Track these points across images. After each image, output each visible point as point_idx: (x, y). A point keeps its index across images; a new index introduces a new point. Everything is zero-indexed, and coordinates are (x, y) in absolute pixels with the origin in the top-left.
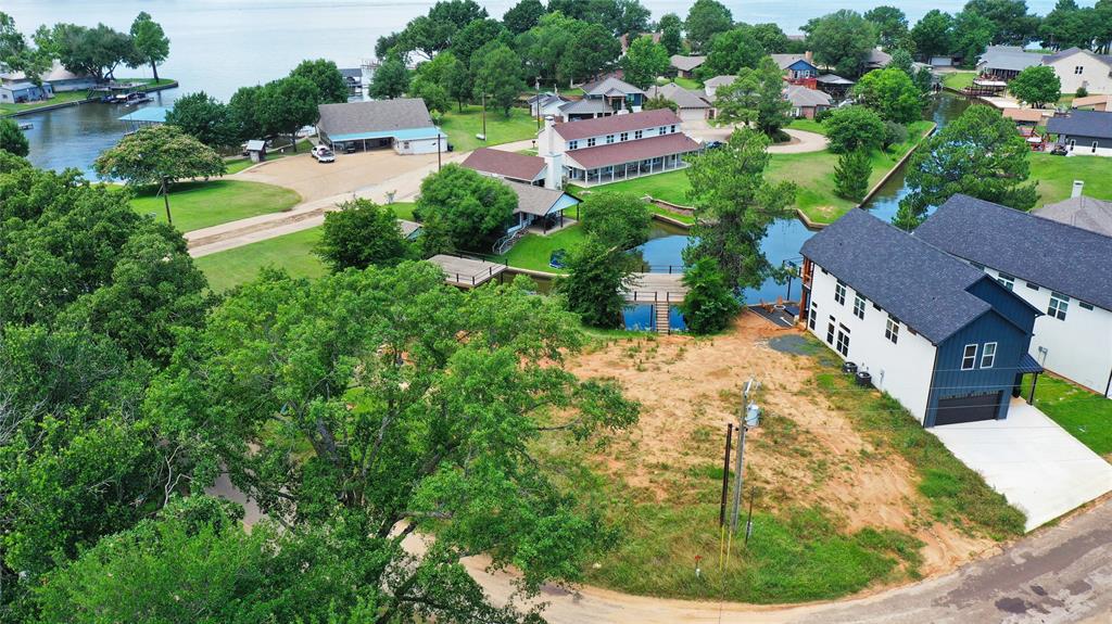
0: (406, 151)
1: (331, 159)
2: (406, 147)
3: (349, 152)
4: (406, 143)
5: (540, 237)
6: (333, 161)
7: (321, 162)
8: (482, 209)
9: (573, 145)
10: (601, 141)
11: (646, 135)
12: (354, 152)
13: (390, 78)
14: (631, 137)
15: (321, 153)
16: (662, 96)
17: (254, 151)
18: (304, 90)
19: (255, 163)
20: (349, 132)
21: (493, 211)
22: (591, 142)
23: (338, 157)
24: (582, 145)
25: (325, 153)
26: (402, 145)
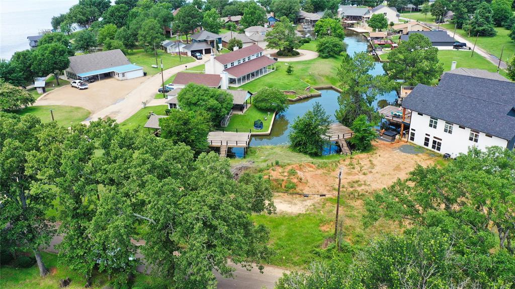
0: (124, 78)
1: (85, 87)
2: (123, 76)
3: (91, 82)
4: (123, 74)
5: (240, 115)
6: (87, 88)
7: (81, 89)
8: (220, 105)
9: (226, 66)
10: (236, 64)
11: (252, 58)
12: (94, 82)
13: (86, 39)
14: (247, 60)
15: (79, 84)
16: (235, 38)
17: (39, 87)
18: (63, 51)
19: (41, 94)
20: (87, 71)
21: (225, 105)
22: (232, 64)
23: (89, 85)
24: (229, 66)
25: (82, 85)
26: (121, 75)
